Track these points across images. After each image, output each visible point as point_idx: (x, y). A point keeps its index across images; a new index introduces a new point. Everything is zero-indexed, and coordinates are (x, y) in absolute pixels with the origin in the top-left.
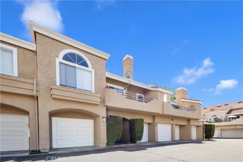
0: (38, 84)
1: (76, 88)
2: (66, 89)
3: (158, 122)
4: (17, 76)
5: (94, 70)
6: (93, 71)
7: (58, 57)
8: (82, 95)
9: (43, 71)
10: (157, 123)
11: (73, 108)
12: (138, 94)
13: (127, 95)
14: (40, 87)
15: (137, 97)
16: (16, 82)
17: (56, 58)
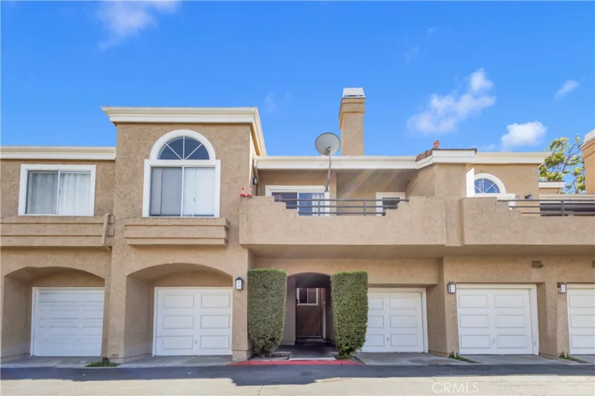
0: (112, 222)
1: (180, 215)
2: (159, 221)
3: (455, 281)
4: (93, 215)
5: (219, 161)
6: (218, 163)
7: (147, 157)
8: (182, 228)
9: (123, 194)
10: (450, 283)
11: (171, 263)
12: (380, 195)
13: (335, 204)
14: (116, 228)
15: (380, 203)
16: (83, 226)
17: (146, 161)
